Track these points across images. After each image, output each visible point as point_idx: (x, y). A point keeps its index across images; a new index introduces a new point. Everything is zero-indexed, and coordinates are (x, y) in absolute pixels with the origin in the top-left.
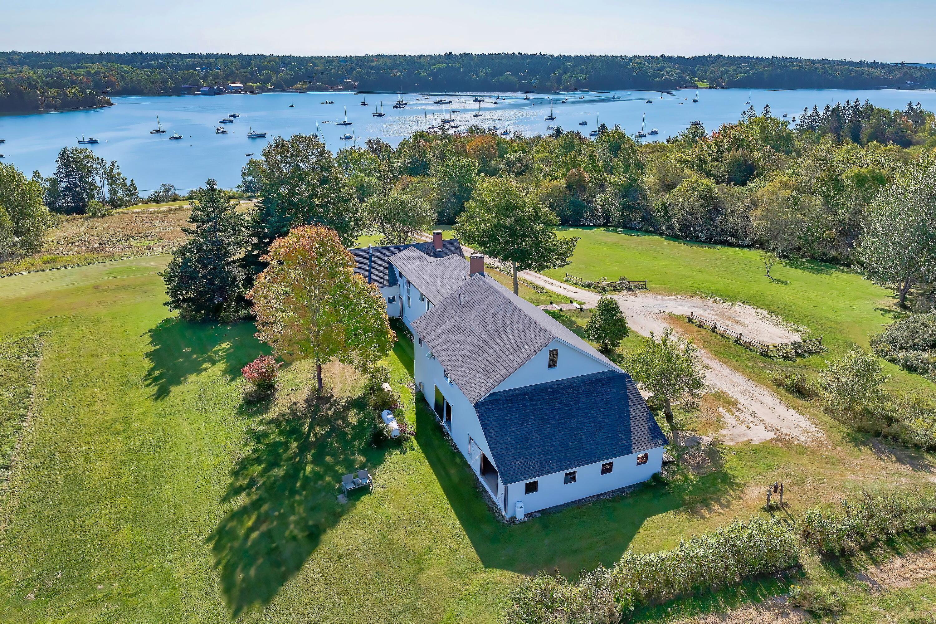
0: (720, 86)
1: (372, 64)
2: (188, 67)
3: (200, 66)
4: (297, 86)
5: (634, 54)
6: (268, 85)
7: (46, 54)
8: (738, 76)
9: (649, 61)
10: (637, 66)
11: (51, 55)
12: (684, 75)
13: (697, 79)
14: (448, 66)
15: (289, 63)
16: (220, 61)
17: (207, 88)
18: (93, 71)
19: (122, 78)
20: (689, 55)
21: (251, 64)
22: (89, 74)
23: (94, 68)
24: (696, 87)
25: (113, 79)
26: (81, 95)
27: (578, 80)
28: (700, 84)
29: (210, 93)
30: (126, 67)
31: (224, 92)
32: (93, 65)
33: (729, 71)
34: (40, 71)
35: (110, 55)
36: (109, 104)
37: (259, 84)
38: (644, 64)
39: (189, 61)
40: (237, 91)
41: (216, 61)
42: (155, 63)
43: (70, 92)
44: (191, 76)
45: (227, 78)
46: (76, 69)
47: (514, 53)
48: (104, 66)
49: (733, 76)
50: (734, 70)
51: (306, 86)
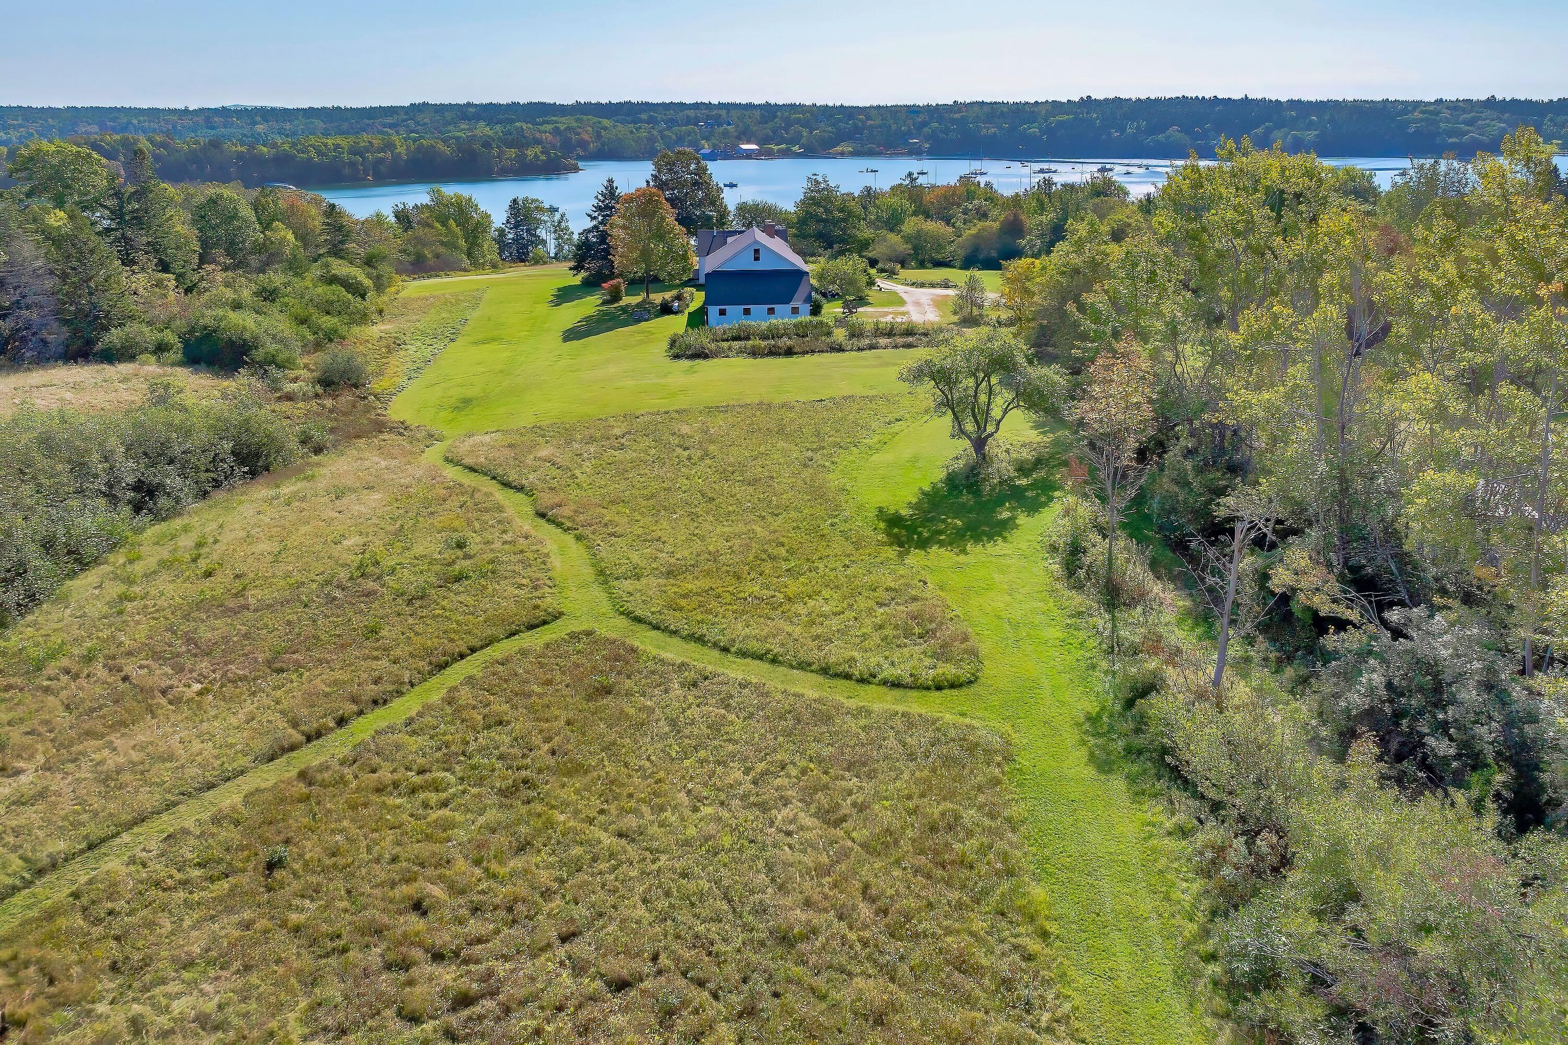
1: (956, 116)
2: (688, 121)
3: (706, 120)
4: (839, 149)
6: (796, 148)
7: (508, 105)
11: (514, 107)
14: (1075, 118)
15: (831, 116)
16: (734, 114)
17: (709, 151)
18: (562, 127)
19: (599, 136)
21: (776, 117)
22: (556, 131)
23: (563, 122)
25: (586, 137)
26: (543, 158)
30: (606, 122)
32: (563, 119)
34: (498, 128)
35: (588, 104)
36: (576, 169)
37: (783, 146)
39: (691, 113)
40: (749, 155)
41: (728, 112)
42: (644, 116)
43: (530, 153)
45: (738, 136)
46: (541, 124)
48: (577, 120)
51: (851, 149)
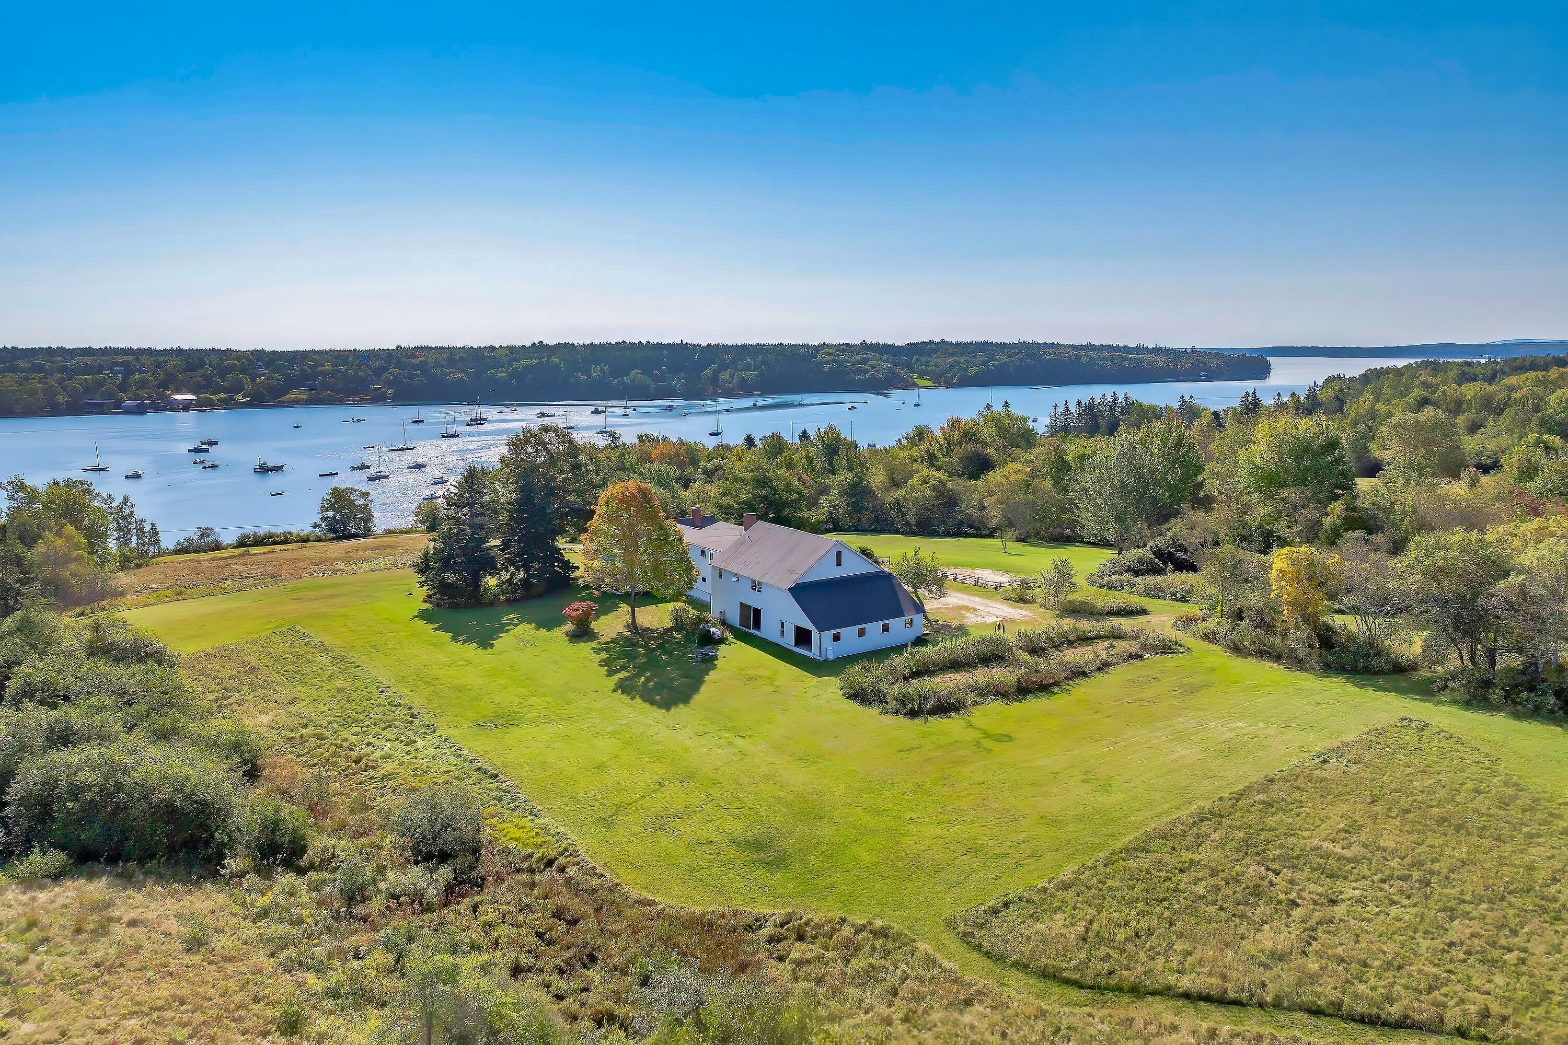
0: (949, 384)
1: (414, 361)
3: (111, 369)
4: (291, 396)
5: (821, 342)
6: (238, 397)
8: (972, 371)
9: (843, 351)
10: (827, 358)
12: (897, 369)
13: (915, 376)
14: (540, 363)
16: (146, 360)
17: (135, 403)
20: (900, 341)
21: (205, 363)
24: (915, 386)
27: (743, 380)
28: (921, 382)
29: (140, 410)
31: (164, 409)
33: (958, 362)
37: (222, 395)
38: (837, 355)
39: (86, 360)
40: (186, 407)
41: (137, 359)
44: (100, 384)
45: (164, 385)
47: (640, 343)
49: (966, 370)
50: (968, 362)
51: (305, 397)
